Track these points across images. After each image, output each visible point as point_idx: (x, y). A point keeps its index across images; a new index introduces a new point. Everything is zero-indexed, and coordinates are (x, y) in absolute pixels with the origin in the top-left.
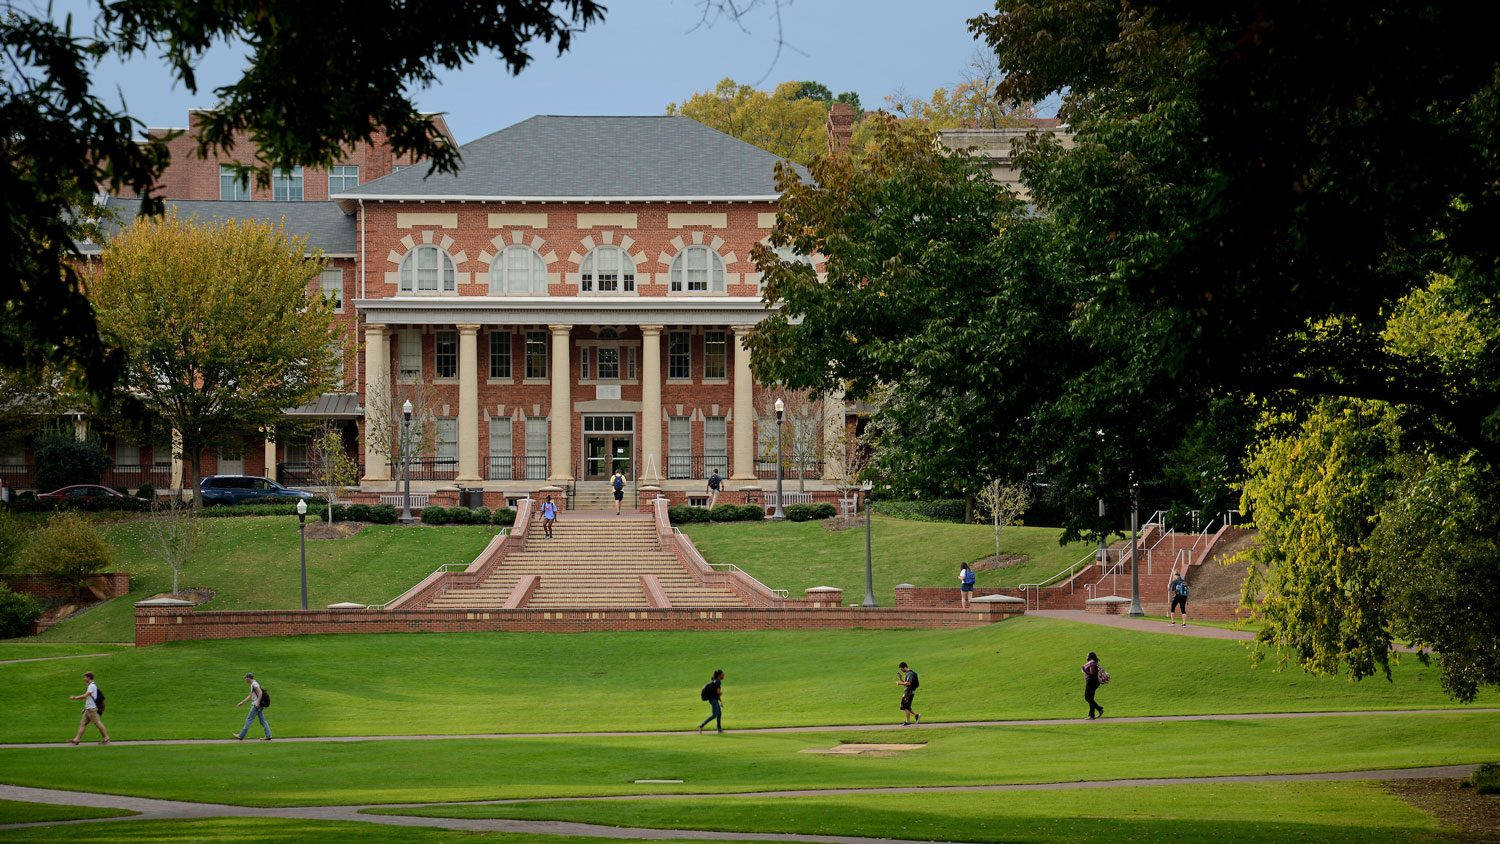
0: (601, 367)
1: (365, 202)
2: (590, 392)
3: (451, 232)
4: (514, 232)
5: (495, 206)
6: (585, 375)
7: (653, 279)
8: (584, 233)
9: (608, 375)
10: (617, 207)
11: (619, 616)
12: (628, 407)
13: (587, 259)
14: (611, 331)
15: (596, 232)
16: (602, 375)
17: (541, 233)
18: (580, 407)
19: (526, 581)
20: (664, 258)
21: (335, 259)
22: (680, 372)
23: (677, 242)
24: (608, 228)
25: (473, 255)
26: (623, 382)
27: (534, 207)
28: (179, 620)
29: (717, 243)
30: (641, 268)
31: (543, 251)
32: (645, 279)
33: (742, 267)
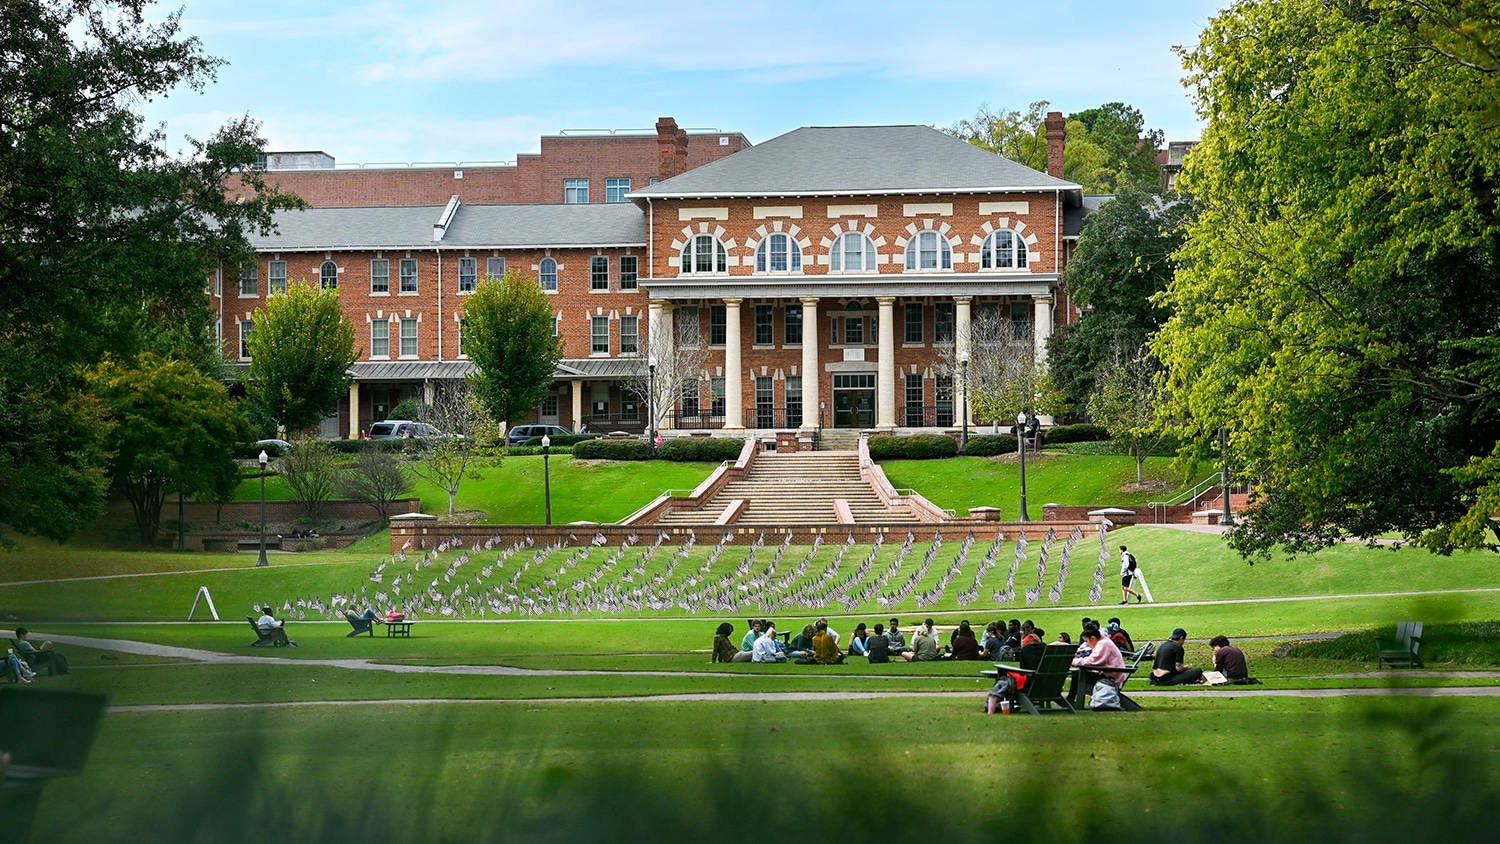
0: (848, 333)
1: (652, 199)
2: (838, 356)
3: (723, 223)
4: (774, 222)
5: (759, 201)
6: (835, 341)
7: (891, 259)
8: (833, 221)
9: (854, 341)
10: (861, 200)
11: (802, 531)
12: (869, 366)
13: (836, 243)
14: (857, 303)
15: (843, 221)
16: (848, 340)
17: (797, 222)
18: (829, 367)
19: (735, 505)
20: (900, 242)
21: (632, 248)
22: (916, 338)
23: (911, 228)
24: (853, 217)
25: (741, 242)
26: (866, 346)
27: (790, 201)
28: (425, 531)
29: (945, 228)
30: (881, 250)
31: (799, 237)
32: (884, 259)
33: (966, 248)
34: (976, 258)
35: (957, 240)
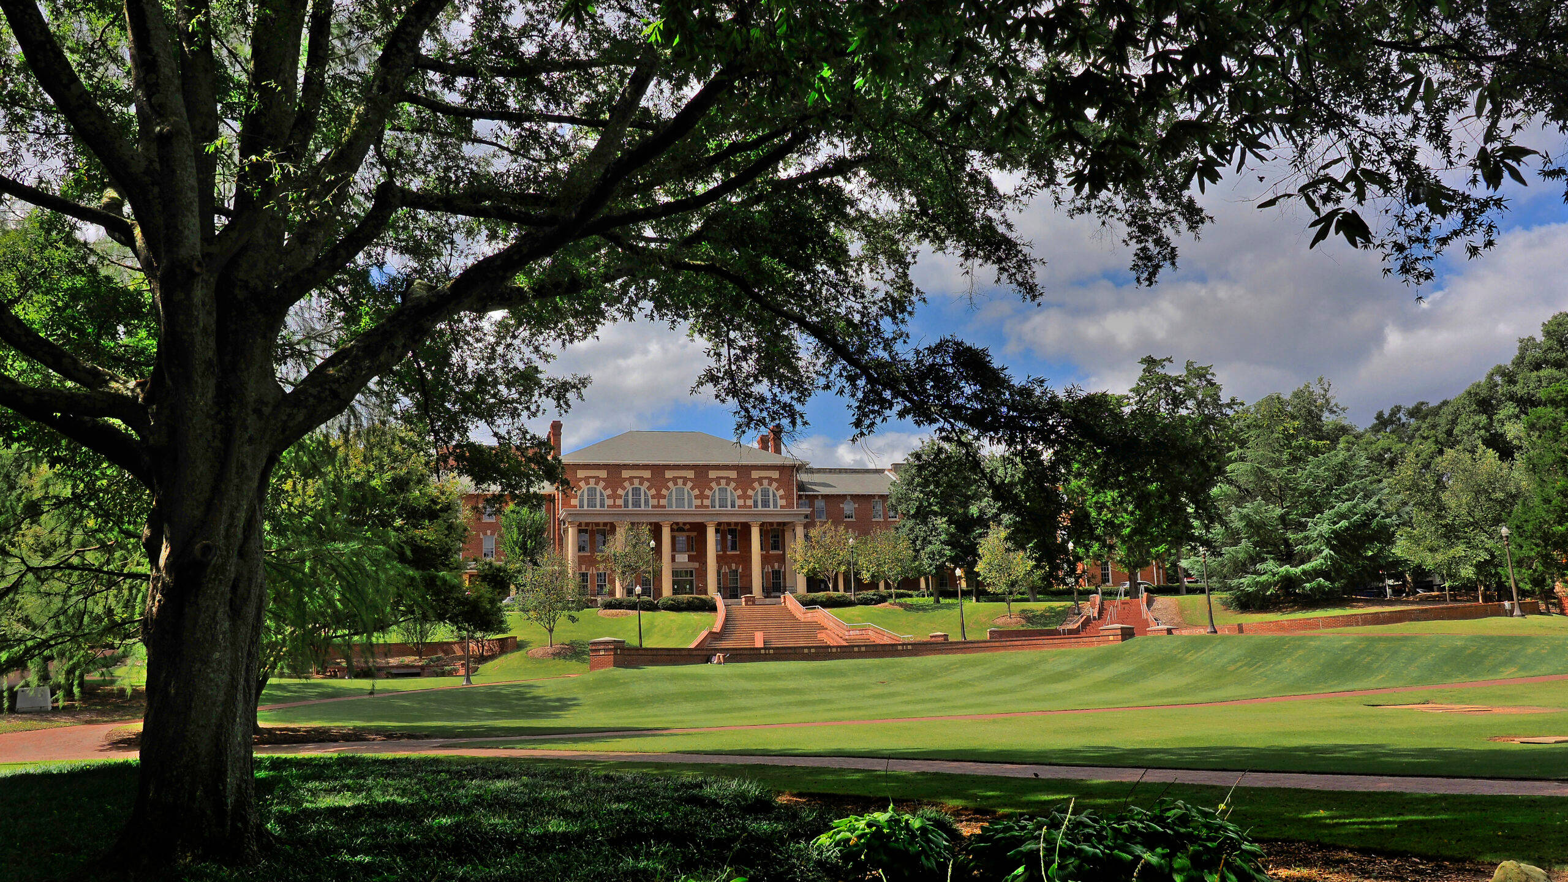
0: (677, 545)
3: (604, 479)
4: (634, 480)
5: (626, 467)
8: (669, 480)
10: (685, 468)
12: (690, 565)
13: (670, 493)
14: (682, 528)
15: (675, 480)
17: (648, 480)
20: (707, 492)
23: (713, 484)
24: (679, 478)
25: (614, 491)
26: (688, 553)
27: (645, 467)
28: (619, 651)
29: (733, 484)
30: (696, 497)
31: (649, 488)
32: (698, 502)
33: (745, 496)
34: (750, 502)
35: (739, 492)
